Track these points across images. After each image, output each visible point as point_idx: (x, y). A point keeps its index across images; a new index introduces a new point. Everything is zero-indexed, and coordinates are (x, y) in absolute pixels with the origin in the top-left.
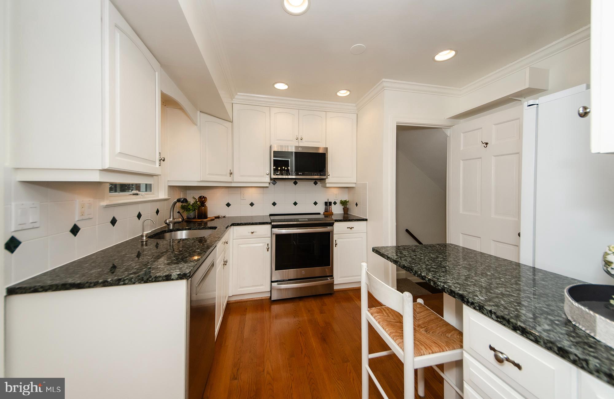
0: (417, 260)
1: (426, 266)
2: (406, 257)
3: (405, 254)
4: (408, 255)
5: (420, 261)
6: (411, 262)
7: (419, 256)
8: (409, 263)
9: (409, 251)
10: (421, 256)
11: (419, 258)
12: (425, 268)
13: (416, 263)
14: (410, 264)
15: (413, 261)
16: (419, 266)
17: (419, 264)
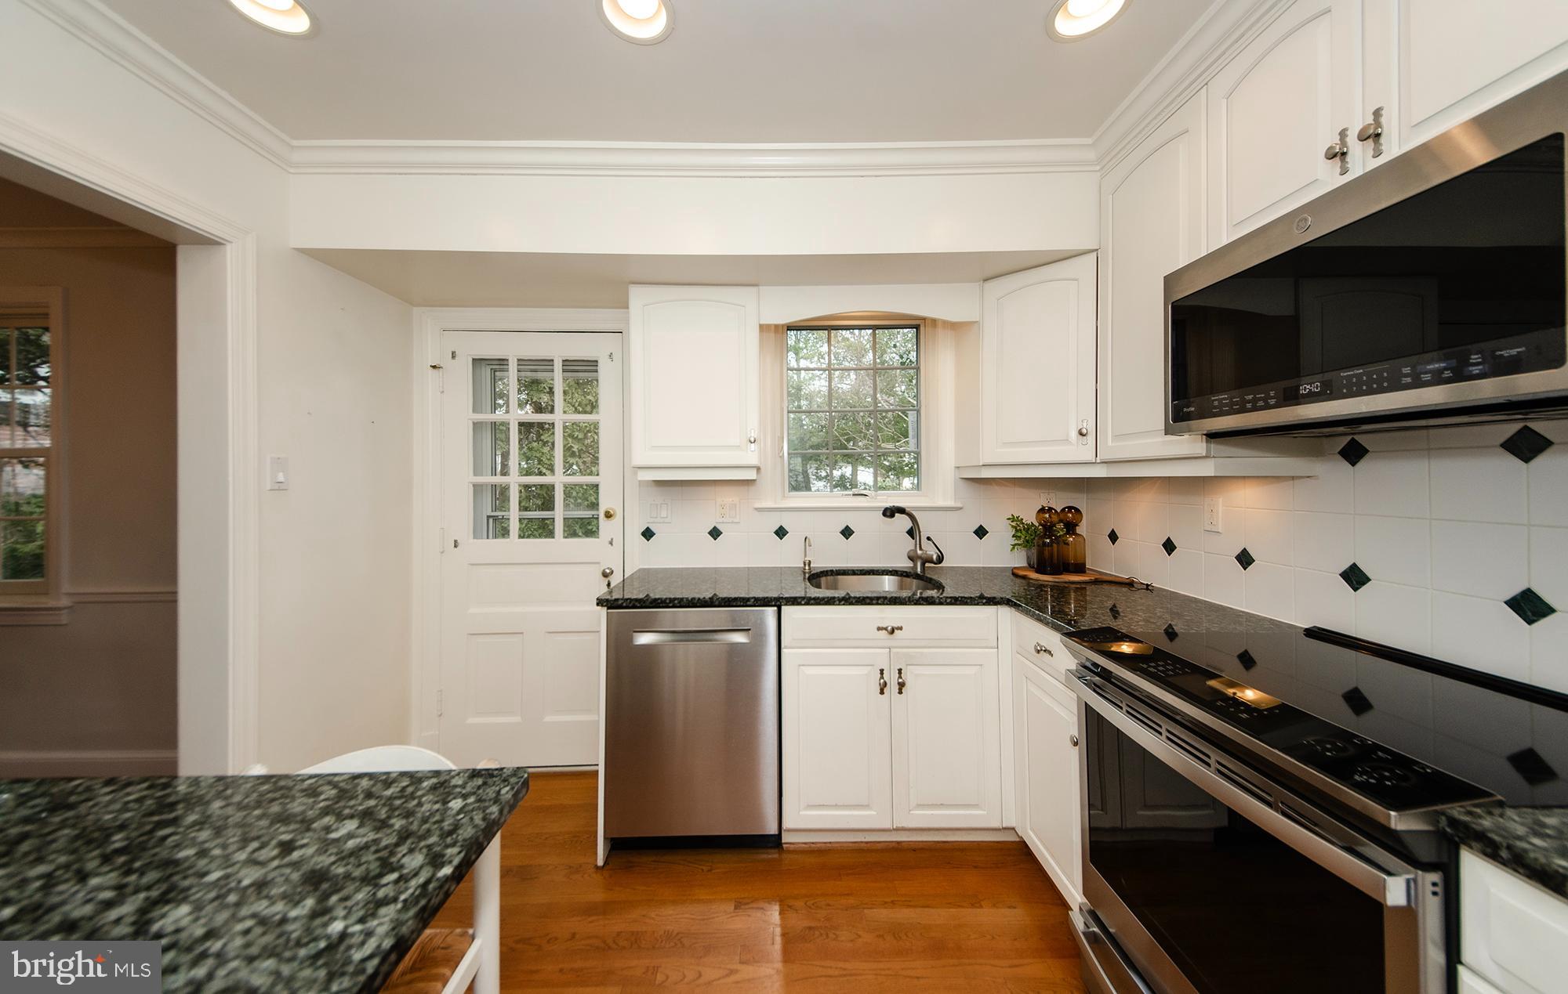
0: (264, 823)
1: (209, 813)
2: (325, 812)
3: (351, 825)
4: (328, 829)
5: (241, 825)
6: (283, 797)
7: (264, 855)
8: (290, 789)
9: (343, 858)
10: (252, 862)
11: (258, 838)
12: (208, 803)
13: (258, 804)
14: (282, 788)
15: (275, 808)
16: (237, 799)
17: (241, 807)
